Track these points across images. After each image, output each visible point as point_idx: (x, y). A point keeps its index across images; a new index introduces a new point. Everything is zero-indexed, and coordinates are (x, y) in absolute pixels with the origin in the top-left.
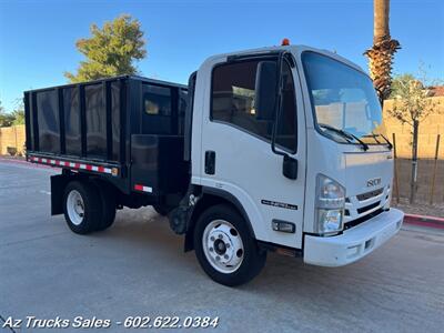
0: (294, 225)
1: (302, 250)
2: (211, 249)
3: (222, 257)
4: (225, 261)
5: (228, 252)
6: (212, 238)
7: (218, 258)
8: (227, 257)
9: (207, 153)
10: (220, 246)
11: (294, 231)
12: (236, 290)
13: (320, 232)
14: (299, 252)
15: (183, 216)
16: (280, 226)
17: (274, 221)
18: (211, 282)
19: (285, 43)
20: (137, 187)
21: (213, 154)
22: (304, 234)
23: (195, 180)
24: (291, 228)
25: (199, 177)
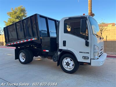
0: (88, 57)
1: (90, 63)
2: (65, 65)
4: (69, 67)
6: (66, 62)
7: (67, 67)
8: (70, 66)
9: (63, 41)
10: (68, 64)
11: (88, 59)
13: (95, 58)
14: (90, 64)
16: (85, 58)
17: (83, 57)
18: (65, 73)
21: (65, 41)
22: (91, 59)
23: (60, 48)
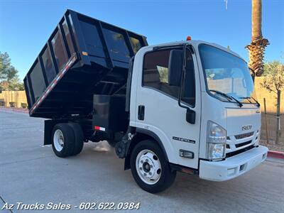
0: (193, 154)
1: (198, 170)
2: (141, 169)
3: (148, 174)
4: (150, 176)
5: (152, 171)
6: (142, 162)
7: (145, 175)
8: (150, 174)
9: (139, 107)
10: (147, 167)
11: (193, 157)
12: (157, 196)
13: (210, 158)
14: (196, 171)
15: (123, 147)
16: (184, 153)
17: (181, 150)
18: (140, 190)
19: (189, 39)
20: (96, 128)
21: (143, 107)
22: (200, 159)
23: (132, 124)
24: (191, 155)
25: (134, 122)
